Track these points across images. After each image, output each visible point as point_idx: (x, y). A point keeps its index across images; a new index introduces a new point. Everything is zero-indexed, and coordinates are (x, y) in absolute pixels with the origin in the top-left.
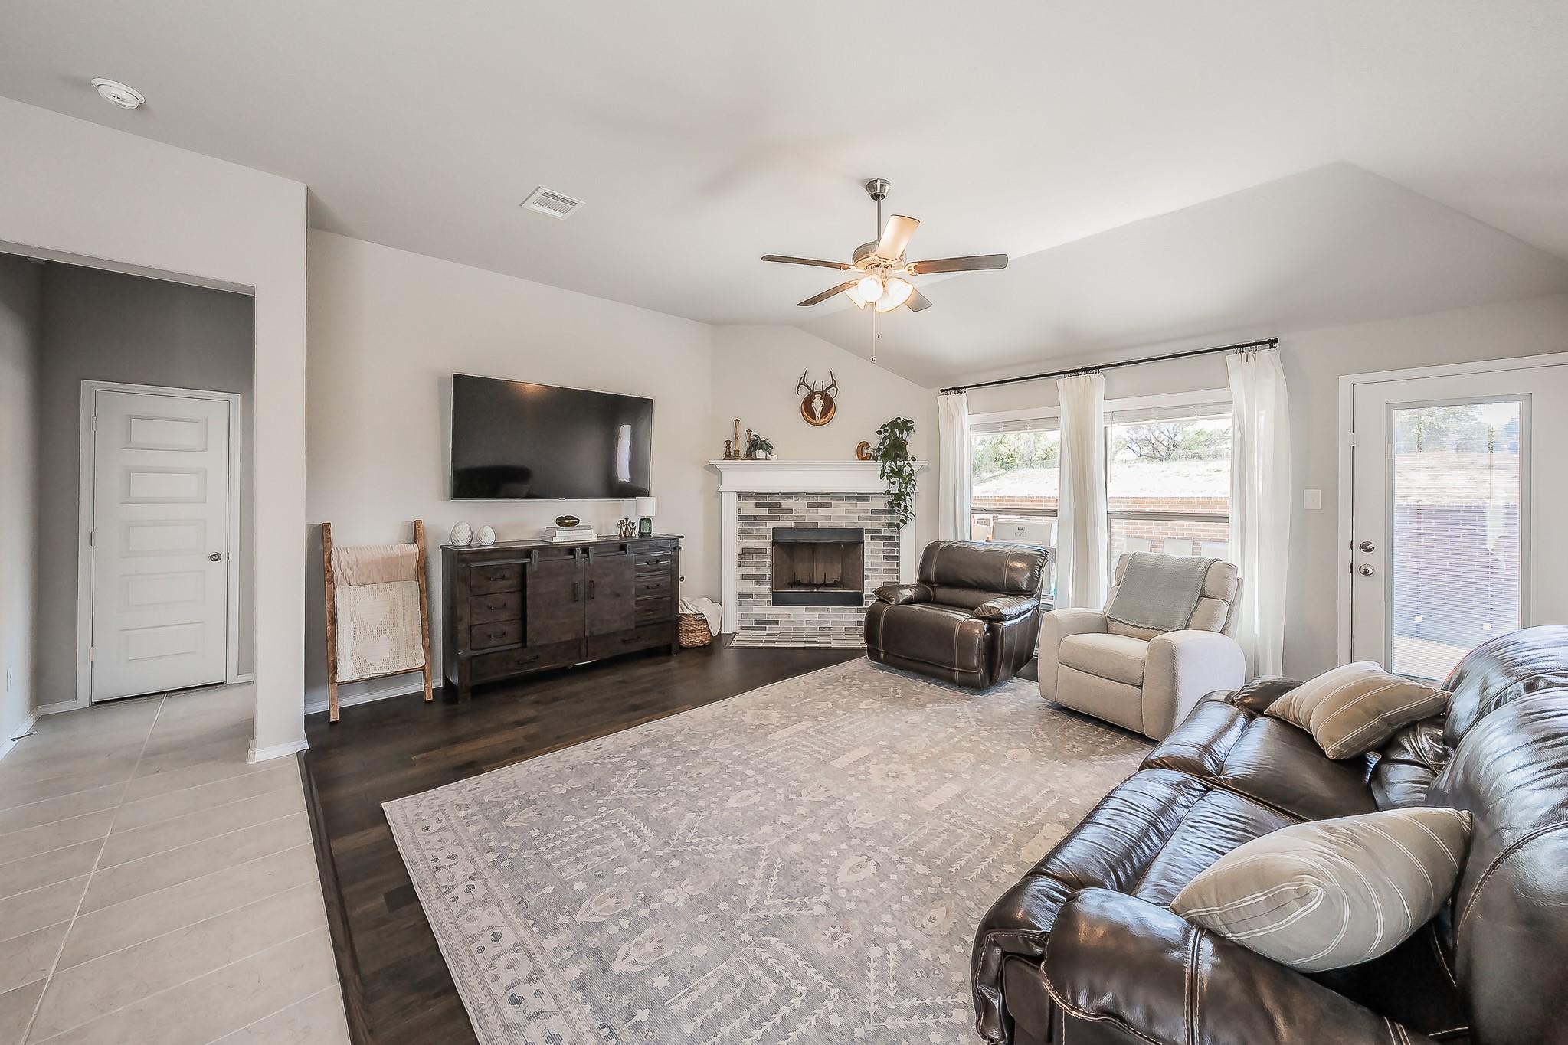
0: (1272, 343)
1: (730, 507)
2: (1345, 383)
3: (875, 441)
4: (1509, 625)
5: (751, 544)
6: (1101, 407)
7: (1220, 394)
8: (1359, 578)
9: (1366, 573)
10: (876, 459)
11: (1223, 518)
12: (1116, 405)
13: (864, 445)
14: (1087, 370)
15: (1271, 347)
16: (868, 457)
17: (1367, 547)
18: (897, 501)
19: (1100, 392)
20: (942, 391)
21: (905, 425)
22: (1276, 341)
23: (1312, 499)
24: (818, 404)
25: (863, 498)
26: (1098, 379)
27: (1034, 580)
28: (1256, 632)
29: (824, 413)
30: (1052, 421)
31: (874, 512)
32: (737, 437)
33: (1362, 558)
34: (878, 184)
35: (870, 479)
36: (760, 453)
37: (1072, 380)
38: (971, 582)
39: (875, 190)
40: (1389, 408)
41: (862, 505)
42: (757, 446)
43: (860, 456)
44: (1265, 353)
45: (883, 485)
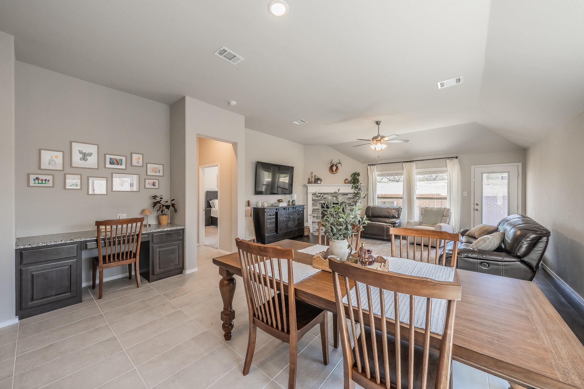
0: (457, 157)
1: (310, 197)
2: (473, 167)
3: (350, 179)
4: (506, 216)
5: (315, 208)
6: (415, 171)
7: (445, 169)
8: (476, 212)
9: (477, 210)
10: (351, 183)
11: (445, 198)
12: (418, 170)
13: (347, 179)
14: (410, 162)
15: (456, 158)
16: (348, 183)
17: (477, 204)
18: (356, 195)
19: (414, 167)
20: (368, 165)
21: (358, 174)
22: (458, 157)
23: (465, 194)
24: (334, 168)
25: (346, 194)
26: (414, 164)
27: (399, 215)
28: (453, 225)
29: (336, 171)
30: (401, 174)
31: (349, 198)
32: (312, 177)
33: (476, 207)
34: (379, 122)
35: (348, 189)
36: (319, 182)
37: (407, 164)
38: (382, 216)
39: (378, 123)
40: (482, 173)
41: (346, 196)
42: (317, 180)
43: (345, 183)
44: (455, 160)
45: (352, 191)
